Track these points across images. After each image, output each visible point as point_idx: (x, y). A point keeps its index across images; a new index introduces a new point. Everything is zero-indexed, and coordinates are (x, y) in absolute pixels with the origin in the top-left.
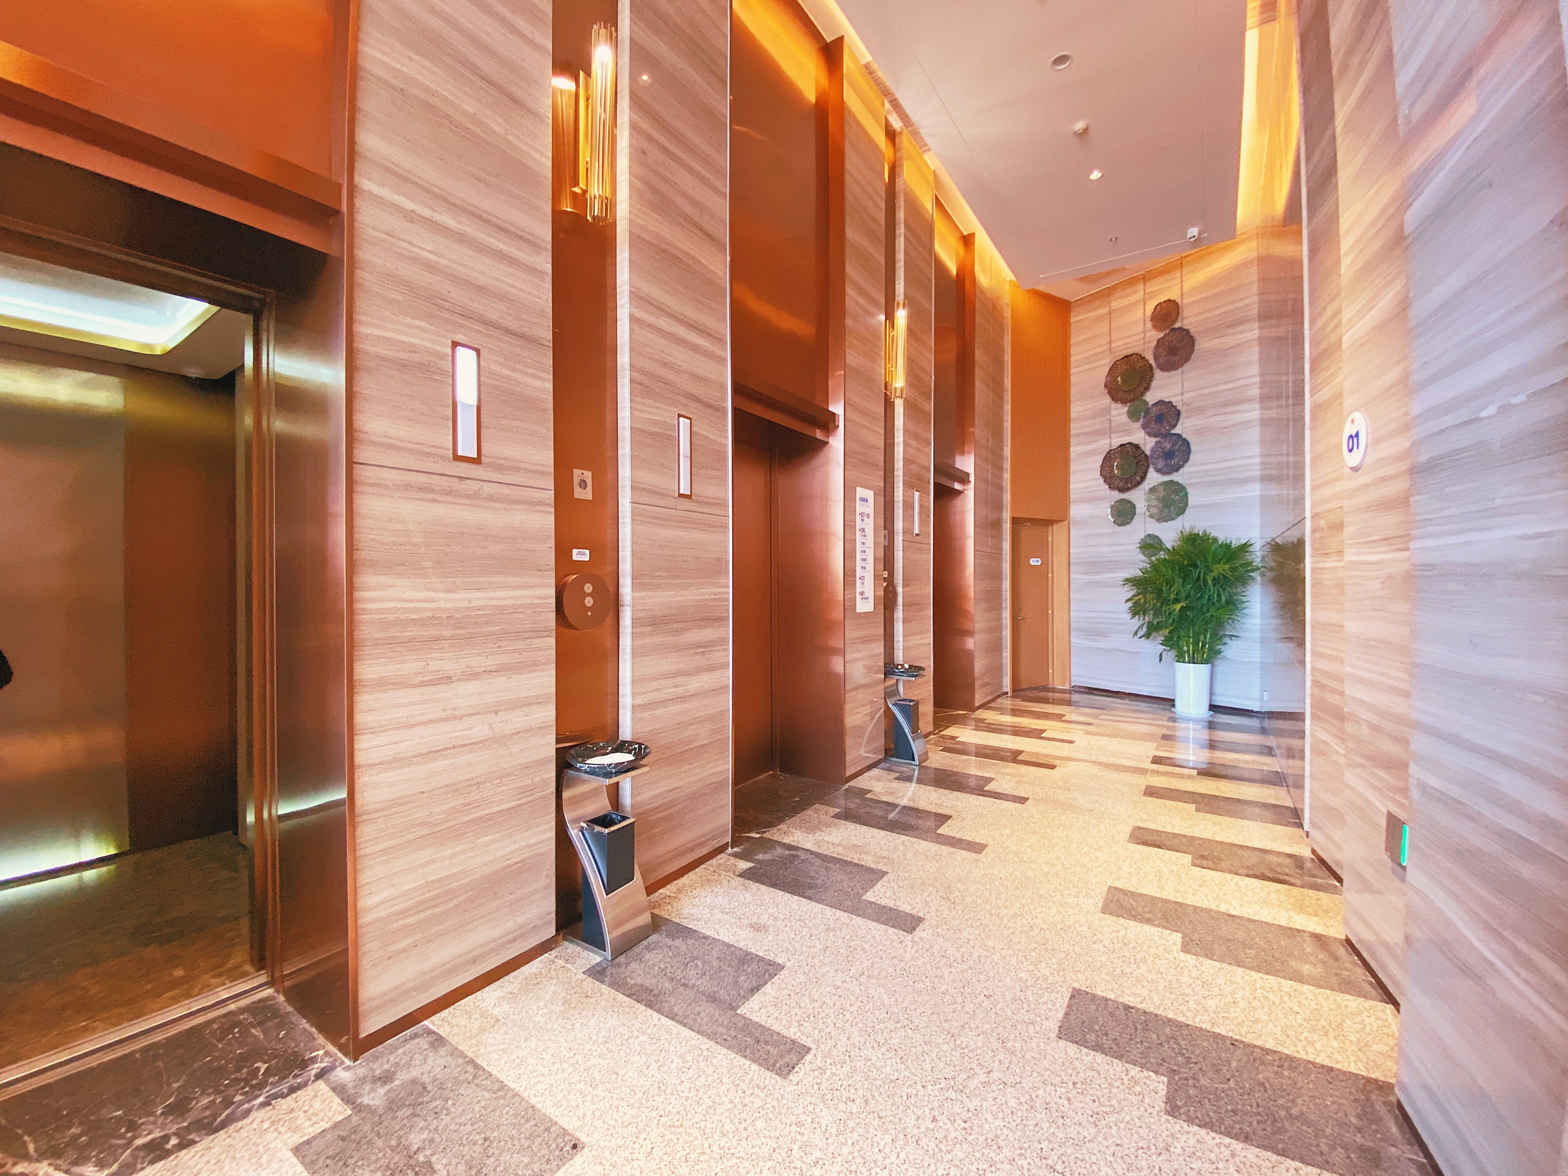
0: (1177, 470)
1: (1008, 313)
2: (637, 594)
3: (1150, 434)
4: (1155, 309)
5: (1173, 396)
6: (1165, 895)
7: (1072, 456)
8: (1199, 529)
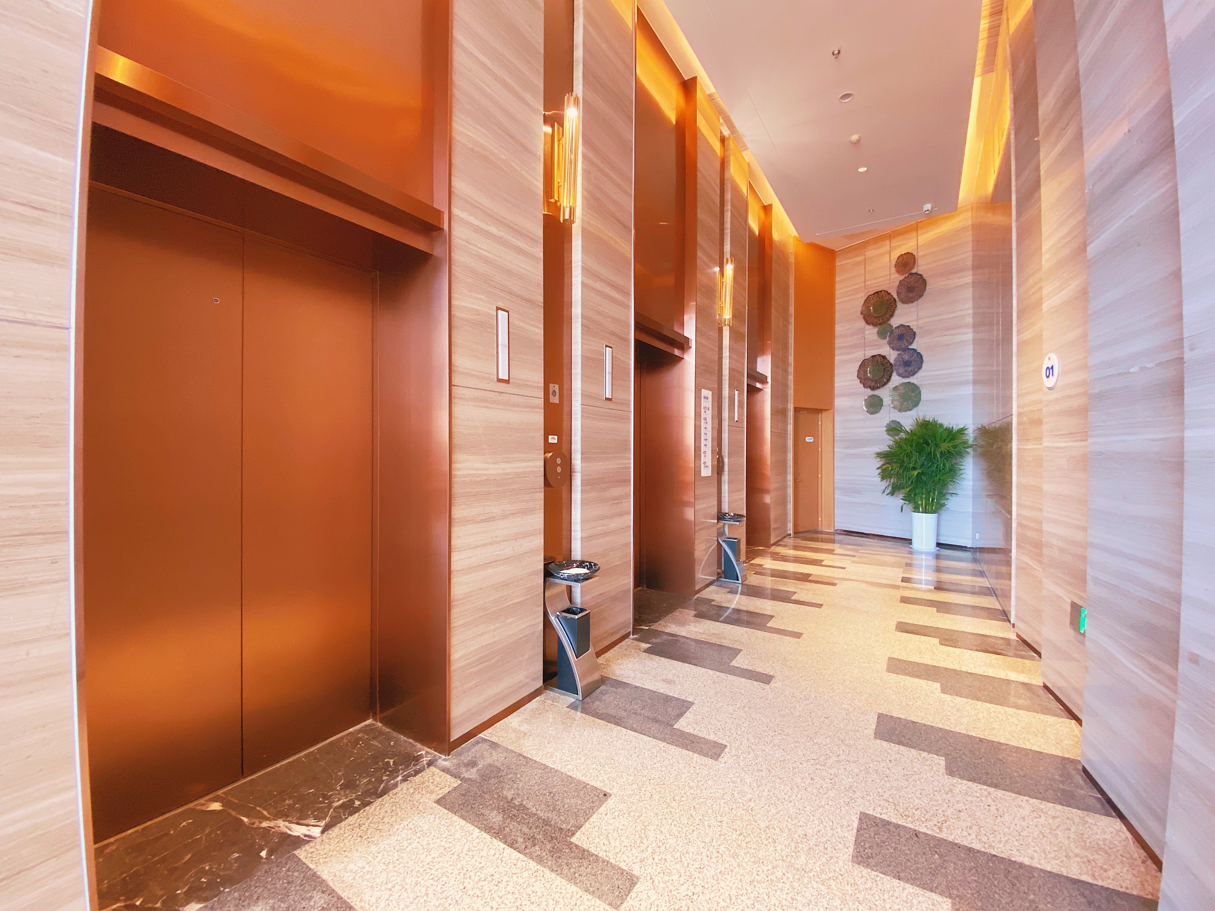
0: (913, 375)
1: (792, 259)
2: (584, 465)
3: (893, 348)
4: (898, 258)
5: (910, 321)
6: (925, 661)
7: (836, 363)
8: (929, 418)
